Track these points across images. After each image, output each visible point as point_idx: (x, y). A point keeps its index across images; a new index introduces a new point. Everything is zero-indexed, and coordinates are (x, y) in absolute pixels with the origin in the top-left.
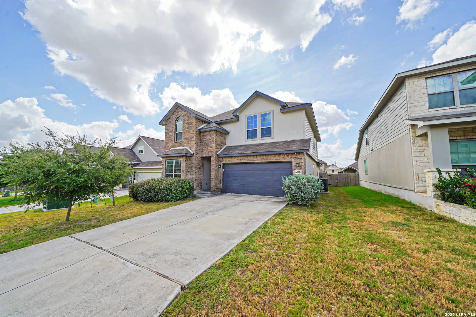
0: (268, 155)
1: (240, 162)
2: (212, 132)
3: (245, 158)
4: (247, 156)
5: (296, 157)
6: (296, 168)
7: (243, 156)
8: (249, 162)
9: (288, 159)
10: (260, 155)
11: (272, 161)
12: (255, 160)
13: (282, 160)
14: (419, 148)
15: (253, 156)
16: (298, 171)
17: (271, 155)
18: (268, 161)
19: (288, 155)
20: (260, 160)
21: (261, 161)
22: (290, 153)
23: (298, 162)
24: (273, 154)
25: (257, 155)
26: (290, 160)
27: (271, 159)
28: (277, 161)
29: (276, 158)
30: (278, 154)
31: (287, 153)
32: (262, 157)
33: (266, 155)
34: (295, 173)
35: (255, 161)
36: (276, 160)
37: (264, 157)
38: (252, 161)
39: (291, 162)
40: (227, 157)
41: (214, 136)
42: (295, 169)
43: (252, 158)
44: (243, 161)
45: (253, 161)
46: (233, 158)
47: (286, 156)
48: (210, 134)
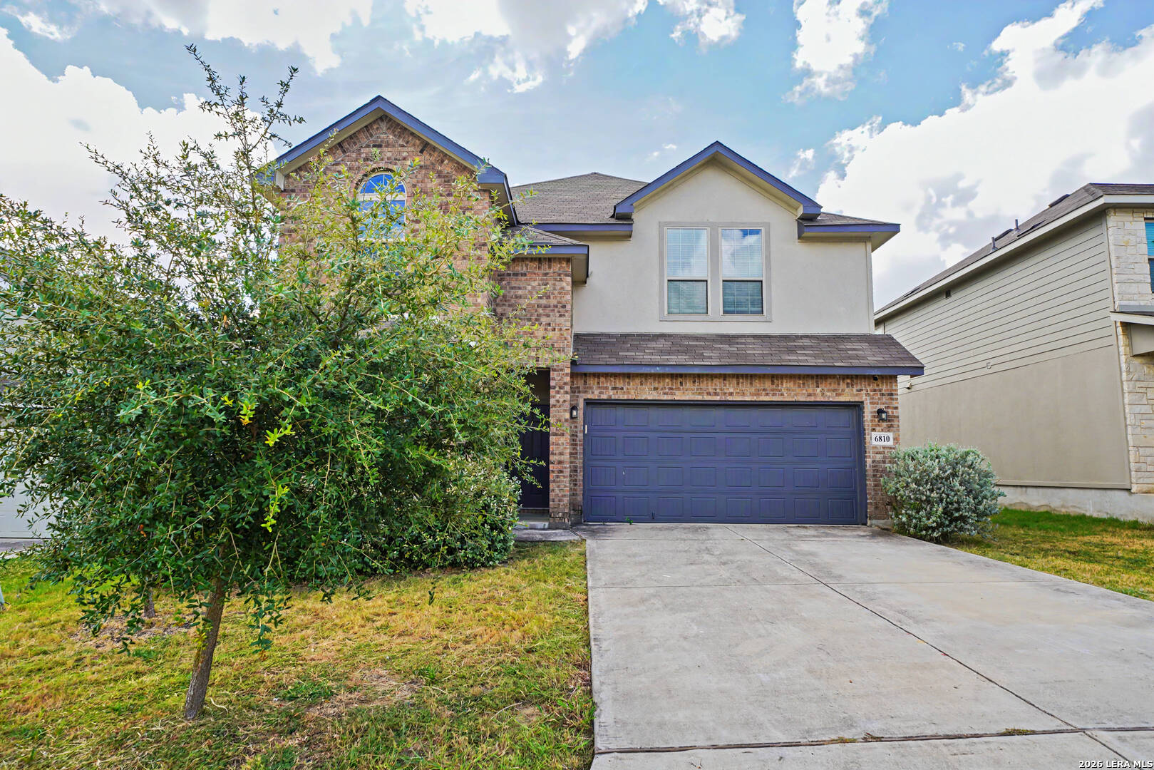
0: (782, 377)
1: (665, 397)
2: (556, 267)
3: (689, 385)
4: (699, 376)
5: (875, 390)
6: (876, 426)
7: (681, 375)
8: (707, 398)
9: (848, 394)
10: (751, 377)
11: (796, 398)
12: (731, 394)
13: (831, 397)
14: (1139, 384)
15: (724, 377)
16: (882, 434)
17: (792, 377)
18: (781, 399)
19: (849, 381)
20: (752, 394)
21: (755, 398)
22: (857, 377)
23: (883, 407)
24: (800, 377)
25: (738, 376)
26: (857, 399)
27: (790, 392)
28: (812, 399)
29: (810, 391)
30: (817, 376)
31: (848, 377)
32: (757, 384)
33: (773, 377)
34: (874, 443)
35: (730, 398)
36: (810, 395)
37: (768, 385)
38: (718, 398)
39: (857, 407)
40: (606, 375)
41: (564, 284)
42: (874, 430)
43: (718, 383)
44: (679, 396)
45: (723, 398)
46: (638, 381)
47: (843, 386)
48: (546, 274)
